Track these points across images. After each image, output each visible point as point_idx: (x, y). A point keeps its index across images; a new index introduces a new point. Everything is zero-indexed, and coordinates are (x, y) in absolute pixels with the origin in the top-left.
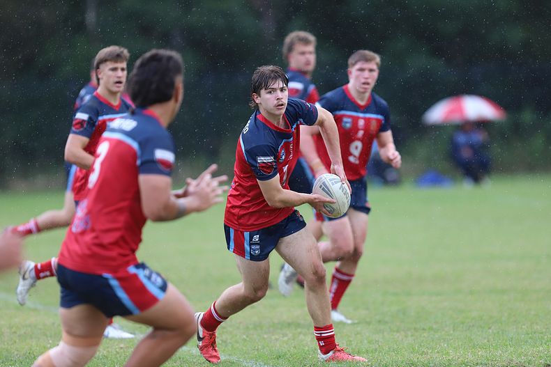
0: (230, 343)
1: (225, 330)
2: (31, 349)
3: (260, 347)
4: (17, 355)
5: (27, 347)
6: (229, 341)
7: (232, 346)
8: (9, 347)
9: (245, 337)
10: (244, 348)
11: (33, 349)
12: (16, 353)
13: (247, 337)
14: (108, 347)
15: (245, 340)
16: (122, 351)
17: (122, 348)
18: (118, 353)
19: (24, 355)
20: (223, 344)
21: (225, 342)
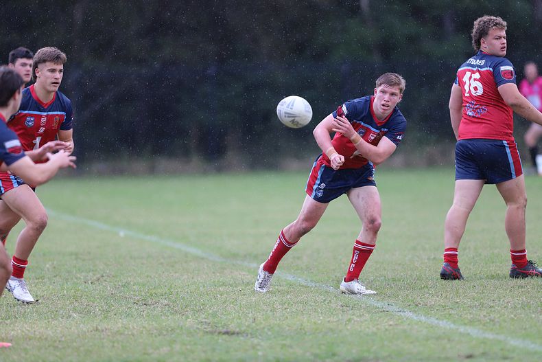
0: (498, 322)
1: (493, 309)
2: (302, 325)
3: (527, 327)
4: (289, 330)
5: (298, 323)
6: (496, 320)
7: (500, 326)
8: (281, 323)
9: (512, 316)
10: (512, 327)
11: (304, 325)
12: (287, 328)
13: (515, 316)
14: (378, 324)
15: (512, 319)
16: (391, 327)
17: (390, 325)
18: (386, 330)
19: (296, 330)
20: (491, 322)
21: (493, 321)
